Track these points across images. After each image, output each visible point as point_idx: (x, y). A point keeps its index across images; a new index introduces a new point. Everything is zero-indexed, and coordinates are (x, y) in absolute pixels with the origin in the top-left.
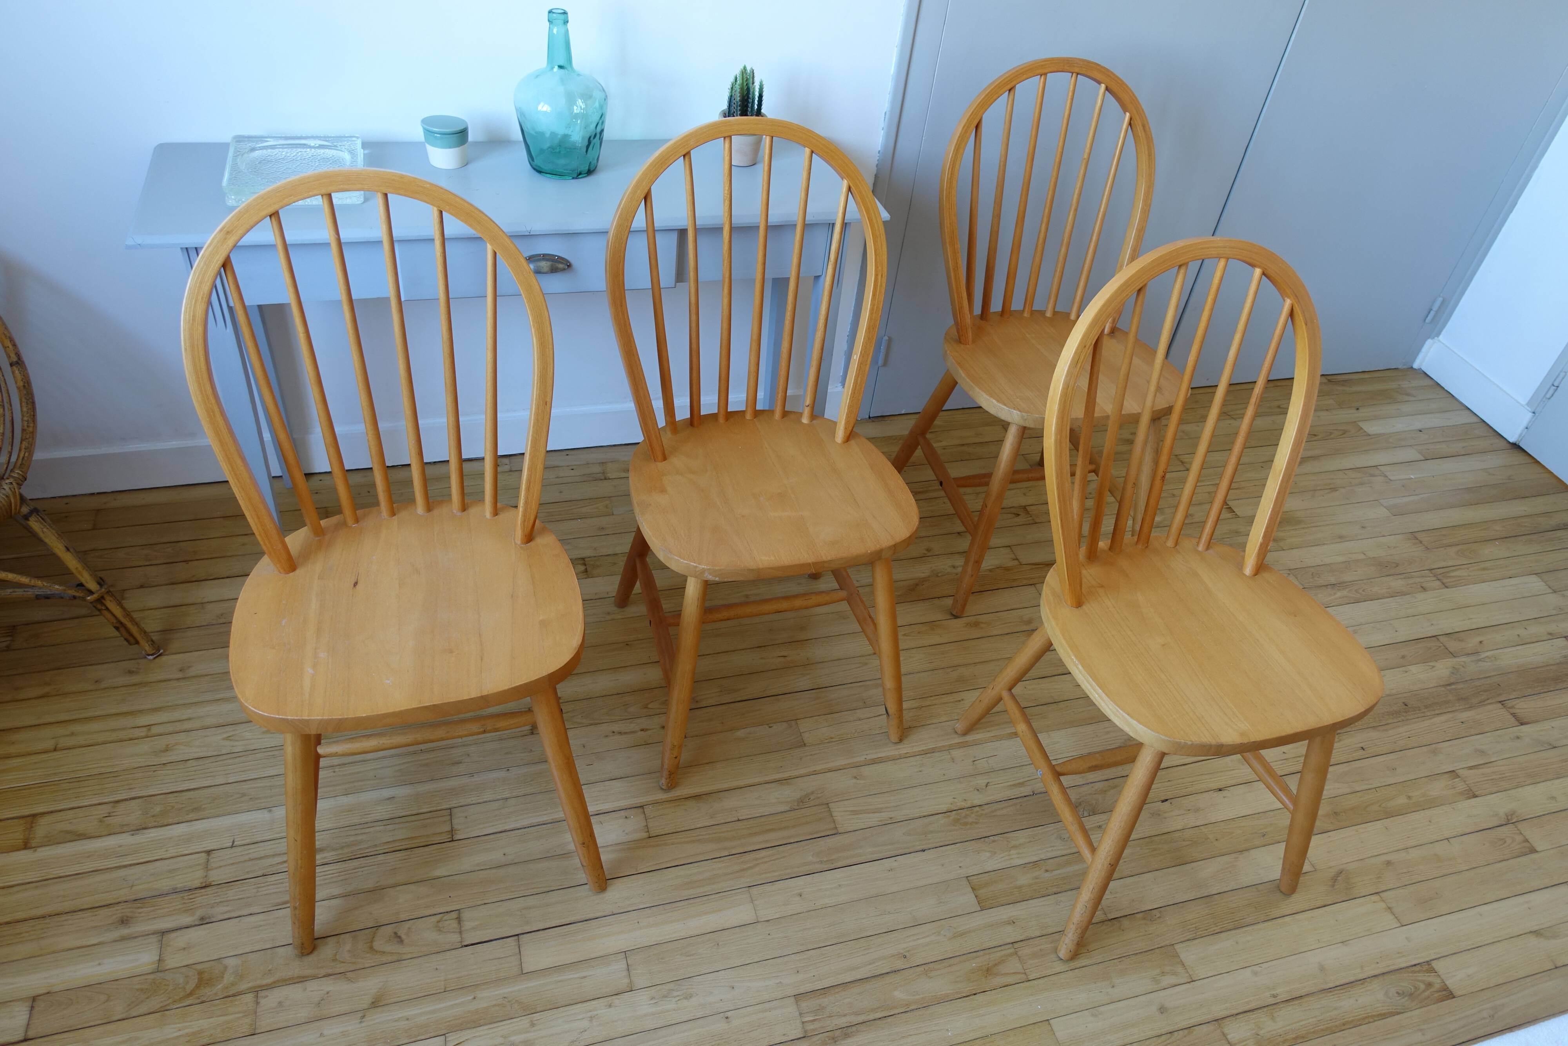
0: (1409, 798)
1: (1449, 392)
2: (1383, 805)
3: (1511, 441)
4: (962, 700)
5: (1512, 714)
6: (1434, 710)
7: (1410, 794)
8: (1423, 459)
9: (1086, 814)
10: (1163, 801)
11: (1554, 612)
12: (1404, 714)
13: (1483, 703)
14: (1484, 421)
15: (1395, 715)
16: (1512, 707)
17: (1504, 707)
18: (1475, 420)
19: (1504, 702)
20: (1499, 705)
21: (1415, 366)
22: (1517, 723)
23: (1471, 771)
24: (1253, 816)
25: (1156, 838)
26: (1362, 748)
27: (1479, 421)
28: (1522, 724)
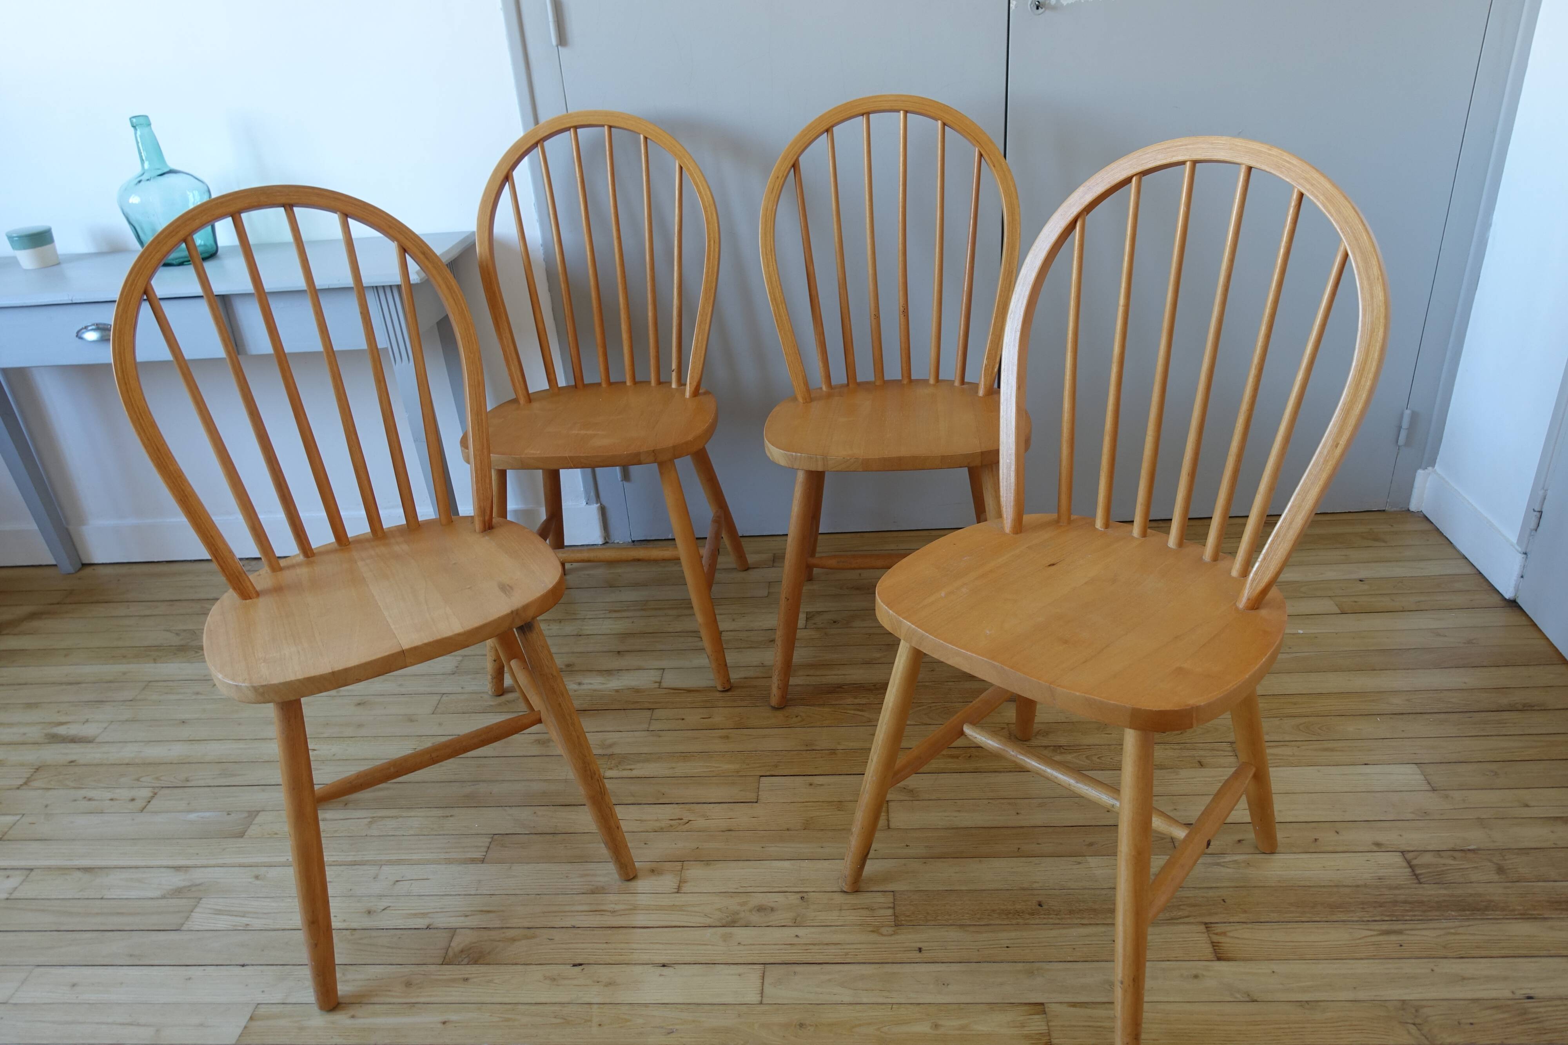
0: (936, 1026)
1: (1447, 538)
2: (885, 1029)
3: (1507, 596)
4: (451, 816)
5: (1212, 942)
6: (1083, 918)
7: (940, 1022)
8: (1339, 612)
9: (466, 961)
10: (575, 965)
11: (1410, 816)
12: (1027, 916)
13: (1175, 921)
14: (1480, 573)
15: (1010, 916)
16: (1224, 934)
17: (1208, 931)
18: (1468, 570)
19: (1209, 925)
20: (1202, 928)
21: (1413, 507)
22: (1211, 956)
23: (1072, 1009)
24: (678, 1006)
25: (520, 1007)
26: (920, 950)
27: (1474, 571)
28: (1219, 959)
